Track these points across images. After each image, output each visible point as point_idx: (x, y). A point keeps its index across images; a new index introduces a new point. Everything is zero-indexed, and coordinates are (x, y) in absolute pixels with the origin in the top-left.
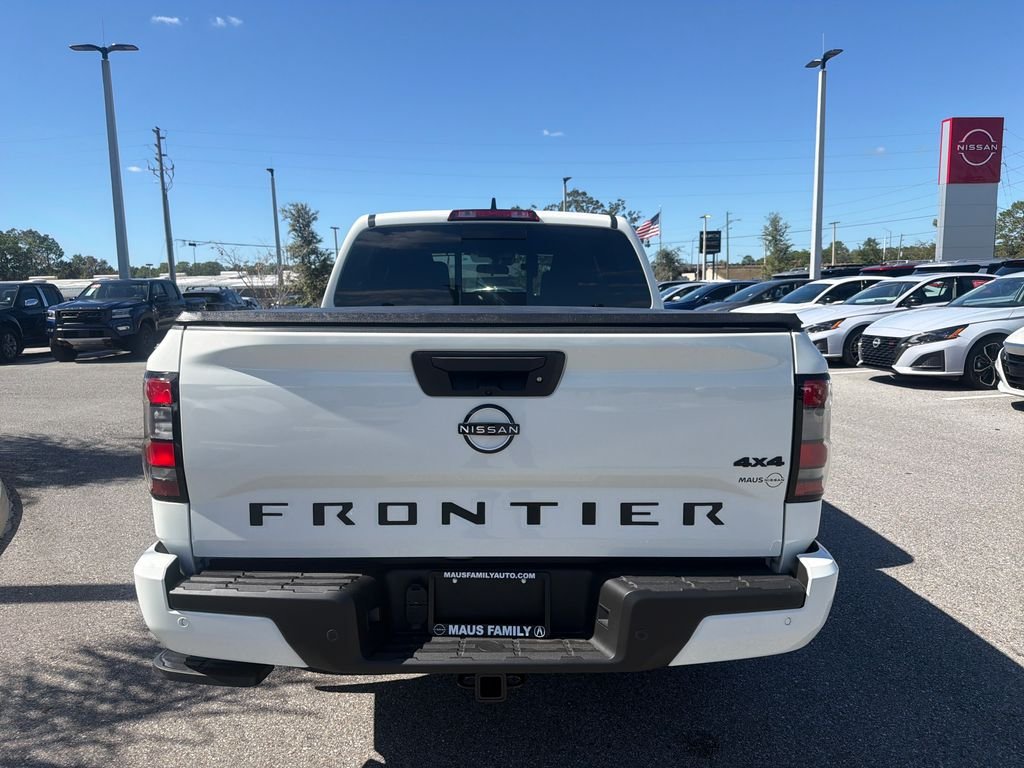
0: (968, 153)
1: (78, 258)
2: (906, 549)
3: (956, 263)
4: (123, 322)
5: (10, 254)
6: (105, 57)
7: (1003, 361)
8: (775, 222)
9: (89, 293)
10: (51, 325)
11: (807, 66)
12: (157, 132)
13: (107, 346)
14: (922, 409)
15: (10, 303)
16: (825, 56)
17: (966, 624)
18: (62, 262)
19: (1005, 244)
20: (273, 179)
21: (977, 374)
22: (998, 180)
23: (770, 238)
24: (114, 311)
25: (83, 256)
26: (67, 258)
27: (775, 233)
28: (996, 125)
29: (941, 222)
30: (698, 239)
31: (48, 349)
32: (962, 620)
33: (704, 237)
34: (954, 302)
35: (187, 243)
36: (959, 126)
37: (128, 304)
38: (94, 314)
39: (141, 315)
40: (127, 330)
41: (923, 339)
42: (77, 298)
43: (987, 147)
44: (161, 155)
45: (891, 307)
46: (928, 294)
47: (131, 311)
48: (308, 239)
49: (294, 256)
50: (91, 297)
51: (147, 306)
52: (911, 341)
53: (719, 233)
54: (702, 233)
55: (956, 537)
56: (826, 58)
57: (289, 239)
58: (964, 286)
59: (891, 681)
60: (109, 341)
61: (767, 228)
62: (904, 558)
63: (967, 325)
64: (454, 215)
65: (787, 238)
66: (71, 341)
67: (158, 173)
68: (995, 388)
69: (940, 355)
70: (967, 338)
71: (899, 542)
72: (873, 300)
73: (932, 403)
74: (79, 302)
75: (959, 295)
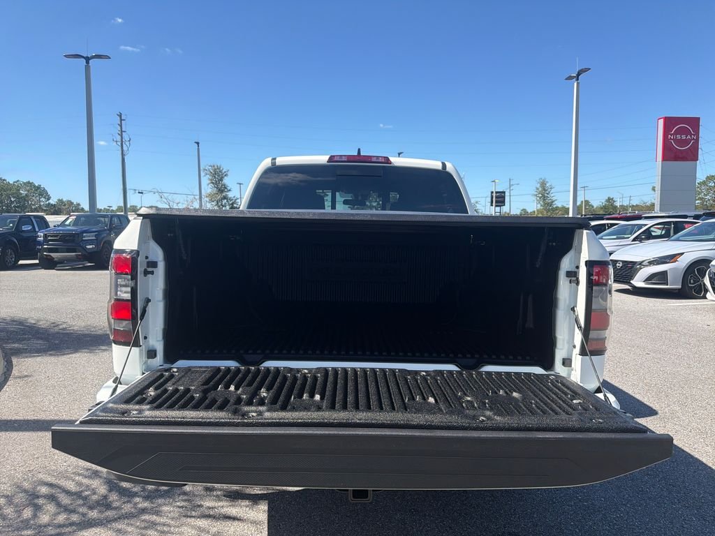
0: (676, 141)
1: (61, 201)
2: (651, 405)
3: (671, 214)
4: (90, 242)
5: (14, 197)
6: (87, 62)
7: (710, 278)
8: (543, 184)
9: (67, 223)
10: (40, 243)
11: (566, 79)
12: (120, 116)
13: (78, 259)
14: (654, 311)
15: (12, 227)
16: (578, 72)
17: (701, 459)
18: (49, 204)
19: (702, 204)
20: (198, 149)
21: (691, 288)
22: (696, 159)
23: (540, 195)
24: (84, 234)
25: (64, 200)
26: (53, 201)
27: (543, 193)
28: (694, 123)
29: (658, 188)
30: (490, 196)
31: (37, 261)
32: (697, 455)
33: (494, 195)
34: (672, 238)
35: (137, 191)
36: (670, 123)
37: (94, 230)
38: (70, 236)
39: (104, 237)
40: (93, 248)
41: (651, 263)
42: (58, 226)
43: (689, 137)
44: (122, 131)
45: (628, 241)
46: (653, 234)
47: (96, 235)
48: (221, 189)
49: (211, 201)
50: (69, 225)
51: (108, 232)
52: (644, 264)
53: (504, 192)
54: (492, 192)
55: (687, 398)
56: (579, 74)
57: (208, 188)
58: (678, 227)
59: (649, 498)
60: (79, 255)
61: (537, 189)
62: (651, 412)
63: (683, 253)
64: (331, 159)
65: (552, 195)
66: (53, 255)
67: (119, 144)
68: (704, 297)
69: (664, 274)
70: (683, 262)
71: (645, 401)
72: (615, 237)
73: (659, 307)
74: (60, 228)
75: (675, 233)
